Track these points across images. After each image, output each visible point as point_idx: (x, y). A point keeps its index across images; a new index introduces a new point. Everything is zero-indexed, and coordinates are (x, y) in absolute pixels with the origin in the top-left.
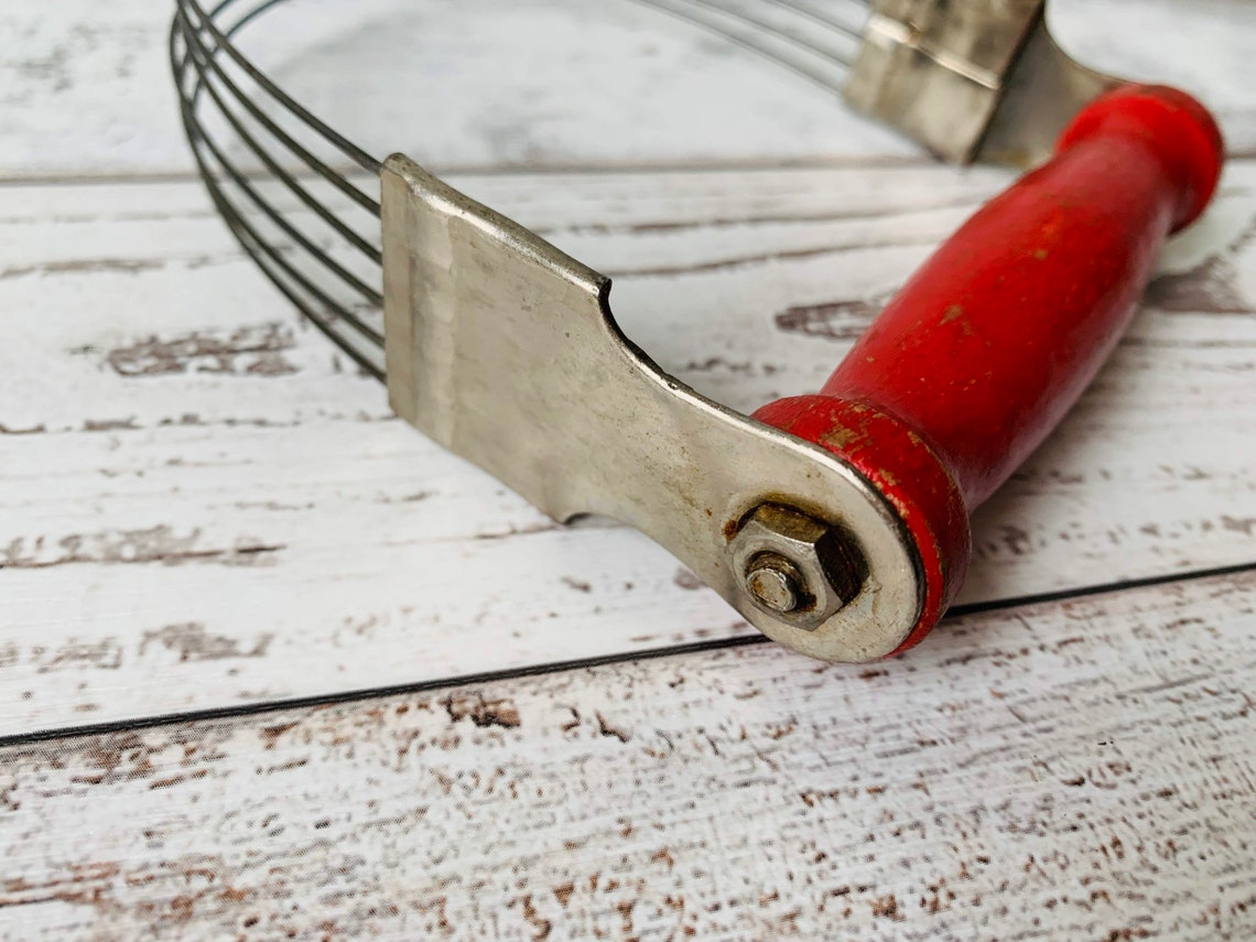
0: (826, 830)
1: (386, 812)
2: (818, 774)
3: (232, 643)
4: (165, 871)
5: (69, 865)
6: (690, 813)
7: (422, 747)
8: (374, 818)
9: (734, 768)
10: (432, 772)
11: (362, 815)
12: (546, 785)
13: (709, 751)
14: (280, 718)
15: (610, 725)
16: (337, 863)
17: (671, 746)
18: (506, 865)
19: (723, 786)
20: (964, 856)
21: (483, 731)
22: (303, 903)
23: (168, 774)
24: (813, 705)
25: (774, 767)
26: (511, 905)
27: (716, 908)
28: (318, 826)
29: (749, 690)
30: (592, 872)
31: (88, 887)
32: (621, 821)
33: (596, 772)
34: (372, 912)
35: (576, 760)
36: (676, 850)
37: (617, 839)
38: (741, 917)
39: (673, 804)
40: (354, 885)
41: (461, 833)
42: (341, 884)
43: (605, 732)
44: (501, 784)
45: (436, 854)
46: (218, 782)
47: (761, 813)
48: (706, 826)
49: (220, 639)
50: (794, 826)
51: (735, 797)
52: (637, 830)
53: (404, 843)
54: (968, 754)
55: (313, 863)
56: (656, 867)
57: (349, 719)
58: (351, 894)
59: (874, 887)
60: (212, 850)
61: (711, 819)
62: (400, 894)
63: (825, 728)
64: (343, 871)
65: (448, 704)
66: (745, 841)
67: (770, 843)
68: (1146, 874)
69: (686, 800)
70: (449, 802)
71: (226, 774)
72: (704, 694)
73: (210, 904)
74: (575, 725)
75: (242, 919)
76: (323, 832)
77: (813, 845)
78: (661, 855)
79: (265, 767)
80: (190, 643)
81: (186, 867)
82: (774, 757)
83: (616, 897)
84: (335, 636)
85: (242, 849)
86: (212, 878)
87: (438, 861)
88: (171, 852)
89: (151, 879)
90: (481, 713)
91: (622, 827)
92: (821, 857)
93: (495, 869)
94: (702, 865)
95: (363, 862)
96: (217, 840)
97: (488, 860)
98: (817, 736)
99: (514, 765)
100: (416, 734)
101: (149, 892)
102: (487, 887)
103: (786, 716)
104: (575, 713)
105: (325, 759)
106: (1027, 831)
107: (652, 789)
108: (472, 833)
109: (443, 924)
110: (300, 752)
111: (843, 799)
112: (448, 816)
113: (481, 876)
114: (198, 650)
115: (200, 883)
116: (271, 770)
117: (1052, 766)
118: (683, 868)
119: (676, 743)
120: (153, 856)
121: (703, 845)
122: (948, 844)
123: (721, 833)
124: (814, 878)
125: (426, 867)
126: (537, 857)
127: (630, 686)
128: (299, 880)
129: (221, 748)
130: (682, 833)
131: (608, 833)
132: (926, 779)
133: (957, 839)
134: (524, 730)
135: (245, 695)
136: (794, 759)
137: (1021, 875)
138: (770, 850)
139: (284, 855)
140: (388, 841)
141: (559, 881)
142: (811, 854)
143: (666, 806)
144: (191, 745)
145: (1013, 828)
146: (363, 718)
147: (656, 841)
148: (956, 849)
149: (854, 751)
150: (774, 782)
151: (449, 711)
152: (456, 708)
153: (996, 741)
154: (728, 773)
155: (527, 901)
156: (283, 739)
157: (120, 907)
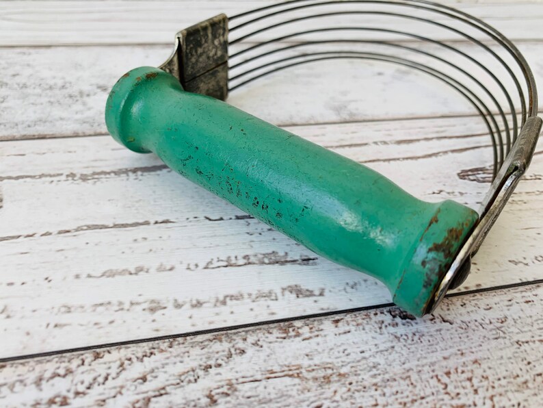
3: (312, 291)
4: (316, 367)
5: (285, 366)
6: (481, 348)
7: (386, 326)
8: (378, 350)
9: (491, 333)
10: (392, 334)
11: (374, 349)
13: (480, 327)
14: (337, 317)
15: (446, 319)
16: (371, 365)
18: (426, 365)
19: (489, 339)
21: (404, 321)
22: (365, 377)
25: (504, 333)
26: (432, 378)
27: (499, 379)
28: (361, 353)
29: (488, 307)
30: (455, 367)
32: (459, 350)
34: (388, 380)
36: (480, 360)
37: (460, 356)
38: (509, 382)
39: (474, 345)
43: (444, 321)
45: (402, 361)
46: (324, 338)
47: (504, 348)
48: (488, 352)
49: (307, 290)
51: (494, 343)
60: (329, 361)
61: (488, 350)
62: (395, 374)
65: (390, 312)
66: (502, 357)
69: (478, 344)
71: (325, 336)
72: (474, 309)
73: (335, 378)
74: (434, 319)
75: (347, 383)
76: (363, 354)
79: (337, 333)
80: (298, 292)
81: (323, 366)
84: (345, 289)
85: (339, 360)
87: (404, 364)
89: (313, 370)
90: (402, 315)
91: (460, 352)
93: (423, 366)
95: (379, 364)
96: (330, 357)
98: (515, 322)
99: (418, 332)
100: (383, 322)
102: (422, 372)
103: (503, 316)
105: (356, 330)
107: (466, 340)
108: (411, 354)
109: (412, 384)
110: (347, 328)
111: (530, 343)
112: (402, 349)
113: (420, 368)
114: (301, 294)
115: (330, 372)
116: (340, 334)
119: (469, 325)
124: (529, 370)
127: (448, 306)
128: (361, 370)
129: (321, 327)
136: (510, 330)
138: (512, 361)
140: (386, 357)
143: (473, 346)
144: (311, 326)
146: (364, 317)
147: (473, 357)
150: (505, 338)
151: (391, 314)
152: (393, 313)
155: (437, 376)
156: (340, 324)
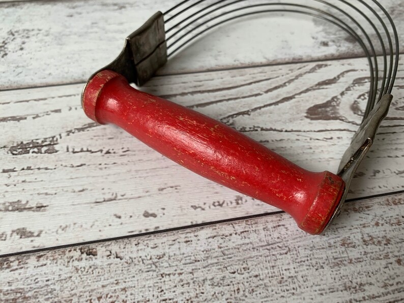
0: (165, 284)
1: (63, 277)
2: (167, 269)
12: (100, 271)
17: (132, 261)
20: (198, 292)
23: (14, 268)
24: (170, 250)
33: (113, 267)
35: (109, 264)
40: (53, 296)
41: (79, 283)
42: (50, 296)
44: (90, 270)
50: (157, 283)
52: (120, 283)
53: (65, 285)
54: (207, 264)
55: (44, 290)
56: (122, 292)
57: (58, 253)
58: (51, 298)
59: (173, 299)
63: (172, 256)
64: (51, 292)
67: (150, 287)
68: (244, 298)
70: (77, 275)
77: (161, 287)
78: (124, 289)
82: (157, 264)
83: (111, 300)
86: (22, 294)
88: (13, 288)
92: (162, 291)
94: (133, 292)
97: (84, 290)
101: (7, 297)
104: (111, 252)
106: (216, 286)
117: (228, 268)
118: (128, 293)
120: (9, 288)
121: (134, 287)
122: (195, 288)
123: (139, 284)
125: (69, 292)
126: (95, 289)
130: (130, 284)
131: (113, 283)
132: (194, 271)
133: (197, 287)
134: (98, 257)
135: (34, 247)
137: (211, 297)
139: (38, 288)
141: (99, 295)
142: (160, 290)
145: (212, 285)
148: (196, 290)
149: (177, 263)
153: (215, 261)
154: (144, 268)
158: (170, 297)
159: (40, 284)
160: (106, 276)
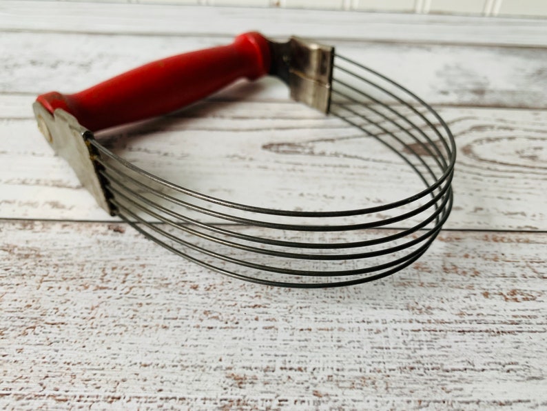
1: (82, 245)
12: (123, 247)
20: (225, 280)
23: (37, 230)
31: (9, 249)
33: (137, 246)
40: (66, 258)
41: (97, 253)
42: (64, 258)
44: (113, 245)
52: (140, 259)
53: (83, 252)
55: (60, 253)
56: (140, 268)
57: (83, 226)
58: (65, 260)
59: (194, 282)
64: (66, 255)
67: (173, 268)
68: (277, 295)
70: (98, 246)
77: (184, 270)
78: (143, 266)
83: (126, 272)
86: (36, 252)
92: (184, 273)
94: (152, 269)
97: (100, 259)
101: (21, 252)
118: (146, 269)
120: (26, 246)
121: (155, 265)
123: (161, 264)
125: (85, 258)
126: (112, 260)
130: (151, 262)
131: (132, 259)
134: (125, 234)
135: (62, 217)
137: (238, 287)
141: (114, 266)
142: (182, 272)
157: (14, 254)
158: (192, 280)
159: (58, 247)
160: (128, 251)
